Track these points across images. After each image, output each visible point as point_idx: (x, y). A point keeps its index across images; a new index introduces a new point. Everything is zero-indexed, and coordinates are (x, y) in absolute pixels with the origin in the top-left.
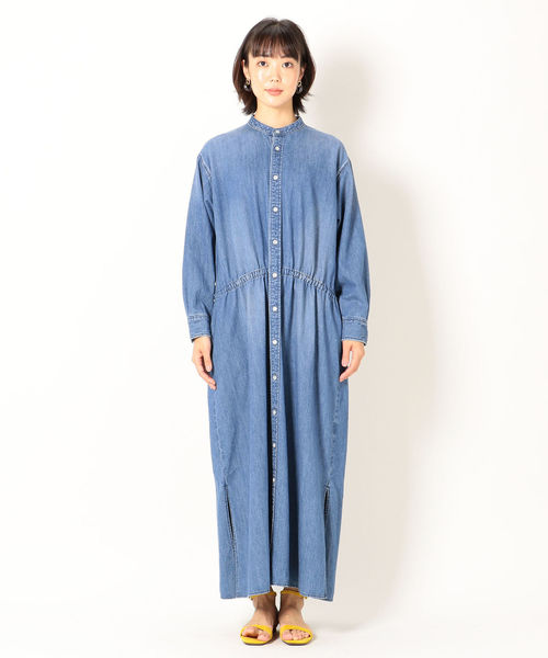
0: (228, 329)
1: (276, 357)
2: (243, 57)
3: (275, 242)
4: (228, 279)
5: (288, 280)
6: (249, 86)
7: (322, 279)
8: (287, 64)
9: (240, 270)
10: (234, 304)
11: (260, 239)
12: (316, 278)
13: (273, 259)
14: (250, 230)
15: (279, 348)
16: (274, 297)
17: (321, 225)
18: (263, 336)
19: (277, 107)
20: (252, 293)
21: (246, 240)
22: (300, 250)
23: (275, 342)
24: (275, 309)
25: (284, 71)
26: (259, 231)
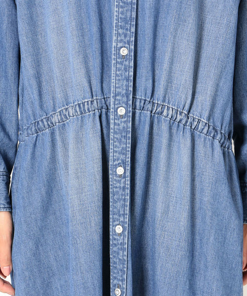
0: (37, 199)
1: (121, 257)
3: (124, 52)
4: (38, 111)
5: (144, 118)
7: (206, 114)
9: (59, 96)
10: (48, 153)
11: (96, 46)
12: (195, 113)
13: (118, 82)
14: (81, 27)
15: (126, 240)
16: (119, 150)
17: (209, 18)
18: (98, 218)
20: (79, 140)
21: (72, 43)
22: (166, 66)
23: (119, 229)
24: (120, 171)
26: (95, 29)
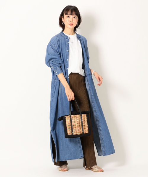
2: (62, 15)
6: (63, 23)
8: (75, 17)
19: (71, 29)
25: (74, 19)
